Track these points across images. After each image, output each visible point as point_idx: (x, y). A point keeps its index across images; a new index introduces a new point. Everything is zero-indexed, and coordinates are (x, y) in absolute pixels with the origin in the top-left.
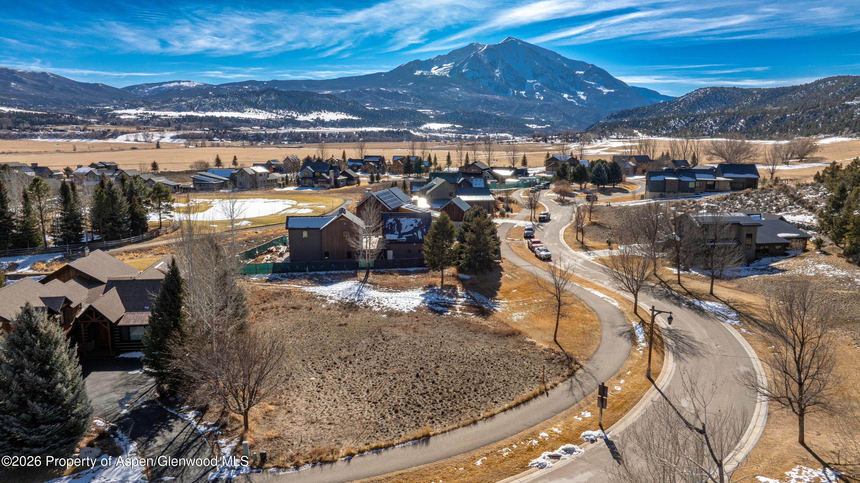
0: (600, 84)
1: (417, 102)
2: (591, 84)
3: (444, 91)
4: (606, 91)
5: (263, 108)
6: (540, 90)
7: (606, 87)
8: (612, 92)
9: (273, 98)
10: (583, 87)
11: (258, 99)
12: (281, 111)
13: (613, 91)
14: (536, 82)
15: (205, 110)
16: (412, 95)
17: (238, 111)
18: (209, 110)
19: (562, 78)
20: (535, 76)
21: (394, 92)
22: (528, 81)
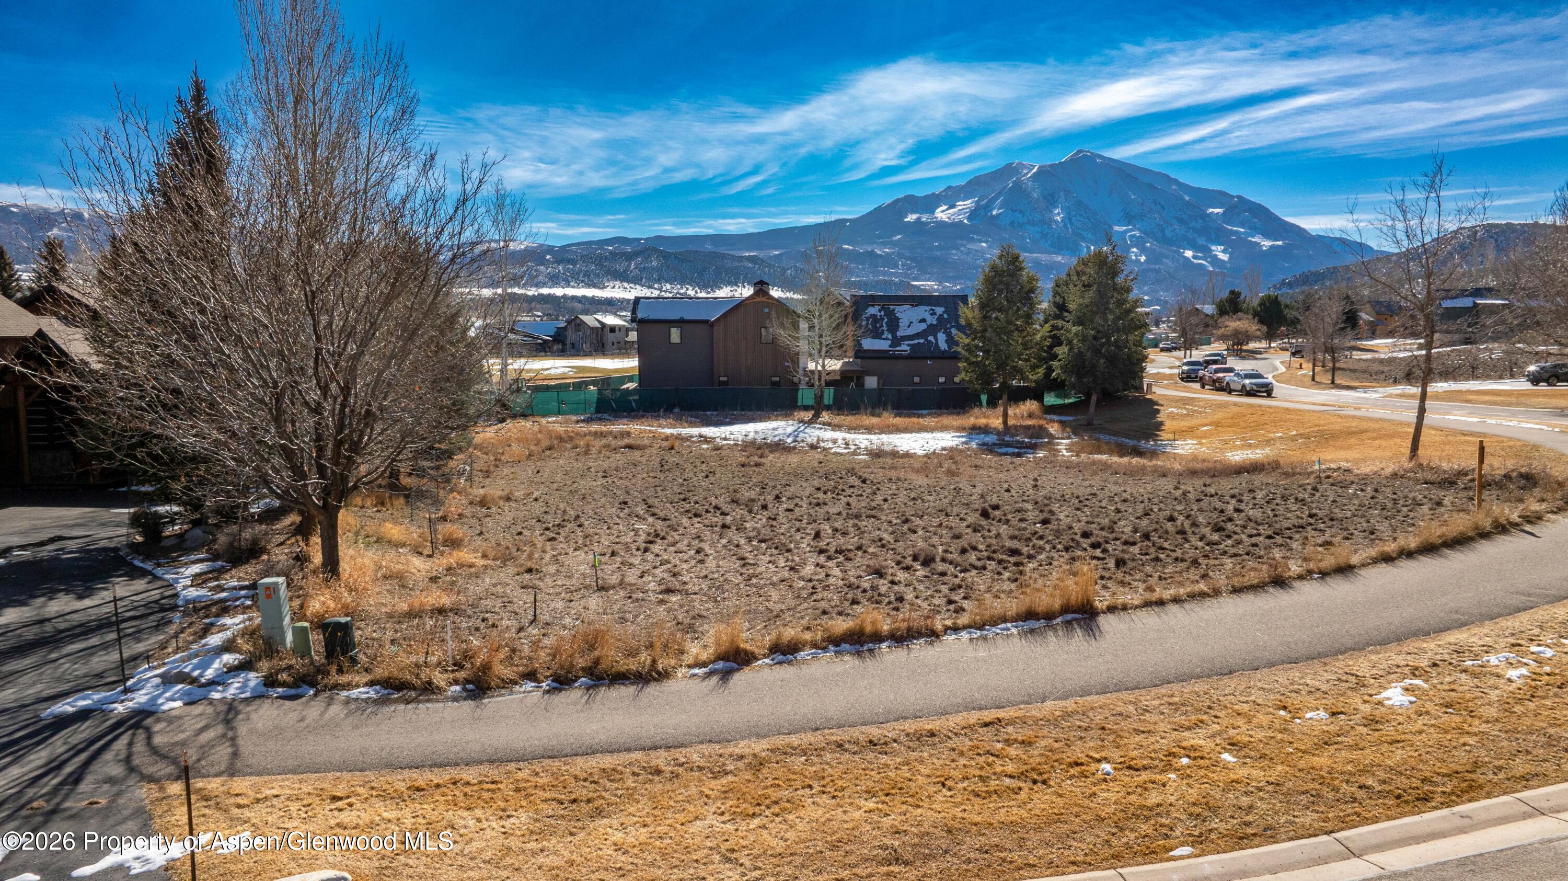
0: (1255, 230)
1: (909, 269)
2: (1237, 232)
3: (958, 249)
4: (1266, 244)
5: (637, 281)
6: (1139, 243)
7: (1267, 236)
8: (1279, 246)
9: (655, 263)
10: (1221, 237)
11: (629, 266)
12: (668, 286)
13: (1280, 243)
14: (1131, 230)
15: (538, 285)
16: (901, 256)
17: (595, 286)
18: (544, 285)
19: (1181, 221)
20: (1129, 219)
21: (867, 252)
22: (1116, 228)
